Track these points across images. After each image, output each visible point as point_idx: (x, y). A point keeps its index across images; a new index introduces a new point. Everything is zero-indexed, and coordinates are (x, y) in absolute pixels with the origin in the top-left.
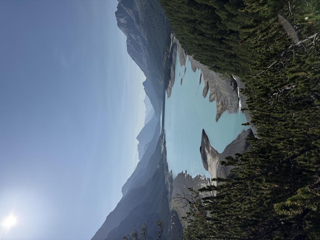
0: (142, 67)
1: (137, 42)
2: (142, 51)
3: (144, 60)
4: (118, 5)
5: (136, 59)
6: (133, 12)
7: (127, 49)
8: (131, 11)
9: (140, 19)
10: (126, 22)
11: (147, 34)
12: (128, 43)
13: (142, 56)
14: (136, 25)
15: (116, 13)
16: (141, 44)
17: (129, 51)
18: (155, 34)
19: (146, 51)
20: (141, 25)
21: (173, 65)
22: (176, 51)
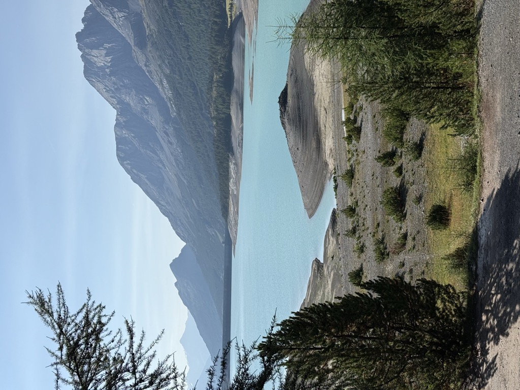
0: (162, 203)
1: (145, 117)
2: (162, 148)
3: (170, 174)
4: (86, 13)
5: (143, 177)
6: (126, 18)
7: (117, 150)
8: (121, 14)
9: (147, 31)
10: (109, 59)
11: (168, 72)
12: (118, 133)
13: (162, 162)
14: (137, 53)
15: (79, 36)
16: (155, 119)
17: (122, 155)
18: (190, 58)
19: (173, 140)
20: (149, 48)
21: (237, 92)
22: (244, 36)
